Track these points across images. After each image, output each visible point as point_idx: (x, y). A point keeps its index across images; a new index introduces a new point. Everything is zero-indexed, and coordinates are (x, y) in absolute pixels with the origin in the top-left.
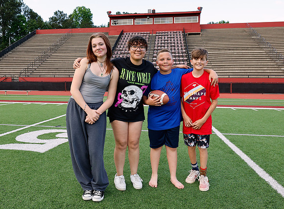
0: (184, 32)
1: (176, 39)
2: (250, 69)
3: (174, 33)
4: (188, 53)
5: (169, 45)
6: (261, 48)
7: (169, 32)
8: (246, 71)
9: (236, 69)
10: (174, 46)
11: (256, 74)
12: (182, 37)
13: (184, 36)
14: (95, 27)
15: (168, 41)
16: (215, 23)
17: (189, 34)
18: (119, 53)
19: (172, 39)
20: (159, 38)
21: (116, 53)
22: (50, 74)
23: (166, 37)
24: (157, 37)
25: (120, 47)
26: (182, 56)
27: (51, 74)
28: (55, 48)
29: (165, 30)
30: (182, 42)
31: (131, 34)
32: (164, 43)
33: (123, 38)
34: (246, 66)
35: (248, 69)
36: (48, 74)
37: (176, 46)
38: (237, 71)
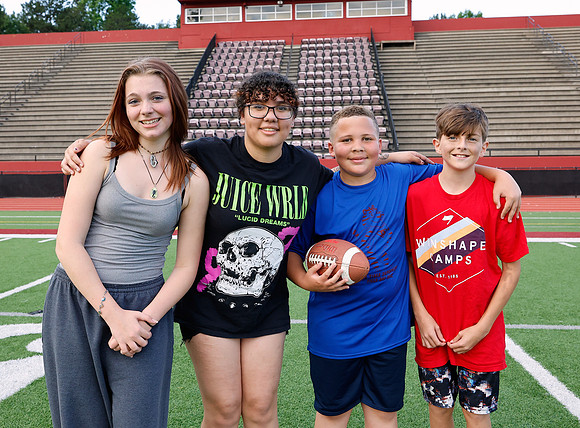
0: (371, 40)
1: (352, 58)
2: (540, 132)
3: (346, 42)
4: (384, 94)
5: (336, 73)
6: (566, 80)
7: (335, 40)
8: (532, 139)
9: (506, 133)
10: (349, 76)
11: (557, 145)
12: (367, 52)
13: (374, 49)
14: (144, 27)
15: (331, 62)
16: (448, 16)
17: (386, 45)
18: (207, 95)
19: (343, 58)
20: (308, 56)
21: (198, 93)
22: (24, 151)
23: (327, 52)
24: (304, 53)
25: (210, 80)
26: (370, 102)
27: (28, 151)
28: (38, 84)
29: (323, 36)
30: (369, 66)
31: (236, 44)
32: (323, 69)
33: (216, 57)
34: (532, 127)
35: (536, 132)
36: (18, 151)
37: (353, 75)
38: (509, 139)
